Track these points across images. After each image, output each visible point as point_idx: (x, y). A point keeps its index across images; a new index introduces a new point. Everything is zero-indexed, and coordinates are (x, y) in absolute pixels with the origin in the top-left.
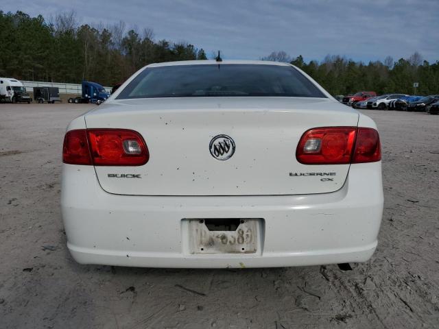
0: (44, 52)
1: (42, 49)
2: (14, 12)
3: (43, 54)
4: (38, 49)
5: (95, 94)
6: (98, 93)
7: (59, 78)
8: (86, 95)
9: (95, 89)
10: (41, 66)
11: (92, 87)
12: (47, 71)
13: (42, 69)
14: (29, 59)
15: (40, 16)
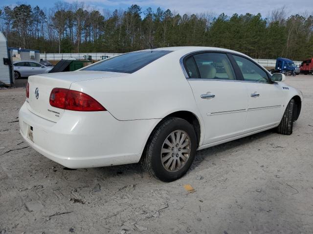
0: (256, 38)
1: (256, 37)
2: (244, 14)
3: (256, 40)
4: (254, 37)
5: (285, 67)
6: (287, 66)
7: (264, 56)
8: (278, 68)
9: (286, 63)
10: (253, 48)
11: (284, 62)
12: (257, 51)
13: (253, 50)
14: (245, 43)
15: (259, 14)
